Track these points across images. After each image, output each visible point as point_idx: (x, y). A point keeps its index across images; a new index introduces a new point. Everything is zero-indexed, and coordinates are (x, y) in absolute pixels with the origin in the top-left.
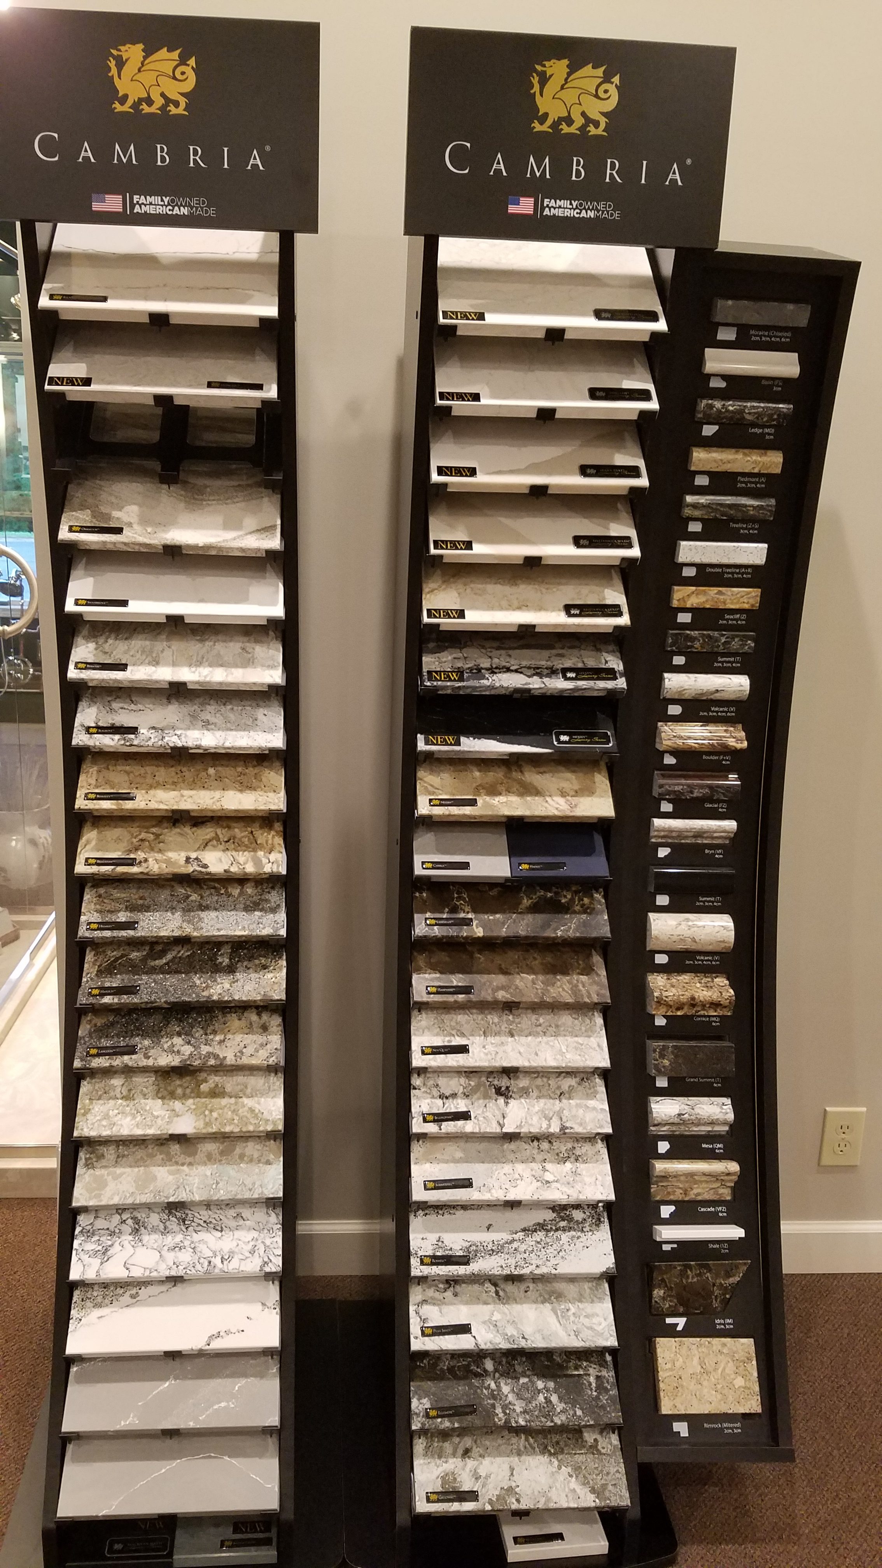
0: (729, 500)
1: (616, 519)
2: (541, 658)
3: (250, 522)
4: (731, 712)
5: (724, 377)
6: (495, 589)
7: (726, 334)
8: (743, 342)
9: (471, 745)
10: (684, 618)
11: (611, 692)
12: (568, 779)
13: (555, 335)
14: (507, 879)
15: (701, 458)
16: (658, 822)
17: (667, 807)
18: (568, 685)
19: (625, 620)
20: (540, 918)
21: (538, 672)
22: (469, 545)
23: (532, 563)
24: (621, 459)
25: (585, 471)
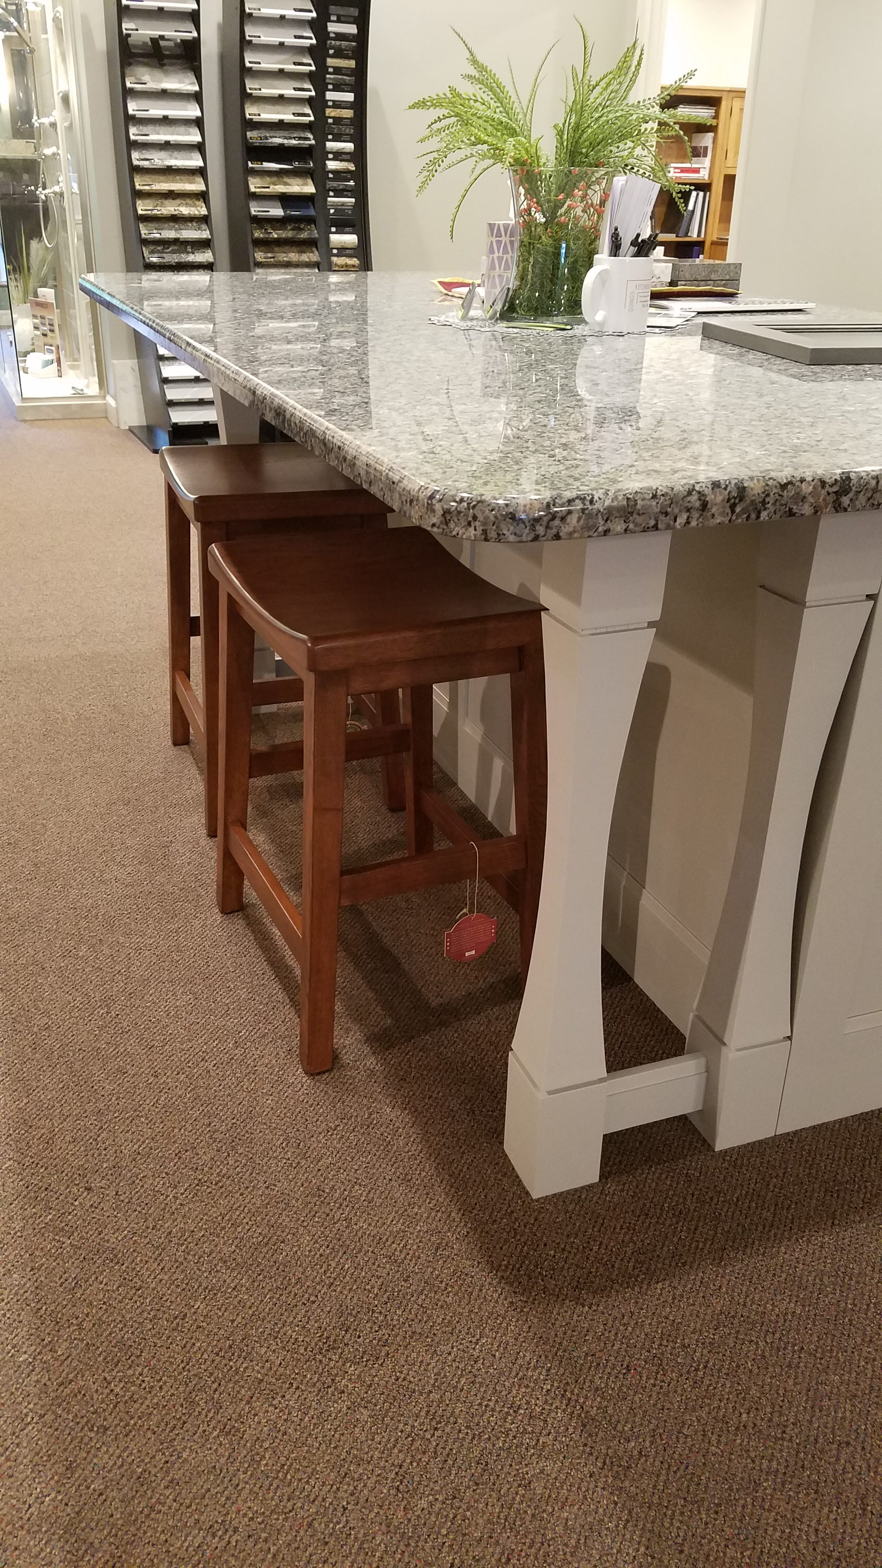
0: (340, 77)
1: (305, 82)
2: (286, 134)
3: (187, 81)
4: (348, 157)
5: (334, 33)
6: (269, 107)
7: (334, 18)
8: (339, 21)
9: (268, 165)
10: (330, 121)
11: (310, 145)
12: (299, 181)
13: (282, 17)
14: (283, 217)
15: (330, 61)
16: (329, 199)
17: (331, 194)
18: (296, 142)
19: (312, 118)
20: (295, 232)
21: (285, 138)
22: (260, 89)
23: (281, 97)
24: (305, 61)
25: (295, 64)
